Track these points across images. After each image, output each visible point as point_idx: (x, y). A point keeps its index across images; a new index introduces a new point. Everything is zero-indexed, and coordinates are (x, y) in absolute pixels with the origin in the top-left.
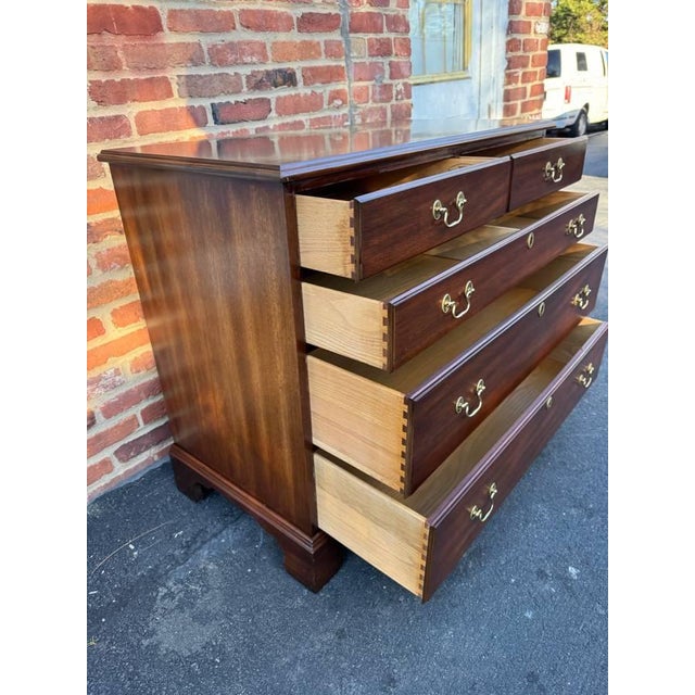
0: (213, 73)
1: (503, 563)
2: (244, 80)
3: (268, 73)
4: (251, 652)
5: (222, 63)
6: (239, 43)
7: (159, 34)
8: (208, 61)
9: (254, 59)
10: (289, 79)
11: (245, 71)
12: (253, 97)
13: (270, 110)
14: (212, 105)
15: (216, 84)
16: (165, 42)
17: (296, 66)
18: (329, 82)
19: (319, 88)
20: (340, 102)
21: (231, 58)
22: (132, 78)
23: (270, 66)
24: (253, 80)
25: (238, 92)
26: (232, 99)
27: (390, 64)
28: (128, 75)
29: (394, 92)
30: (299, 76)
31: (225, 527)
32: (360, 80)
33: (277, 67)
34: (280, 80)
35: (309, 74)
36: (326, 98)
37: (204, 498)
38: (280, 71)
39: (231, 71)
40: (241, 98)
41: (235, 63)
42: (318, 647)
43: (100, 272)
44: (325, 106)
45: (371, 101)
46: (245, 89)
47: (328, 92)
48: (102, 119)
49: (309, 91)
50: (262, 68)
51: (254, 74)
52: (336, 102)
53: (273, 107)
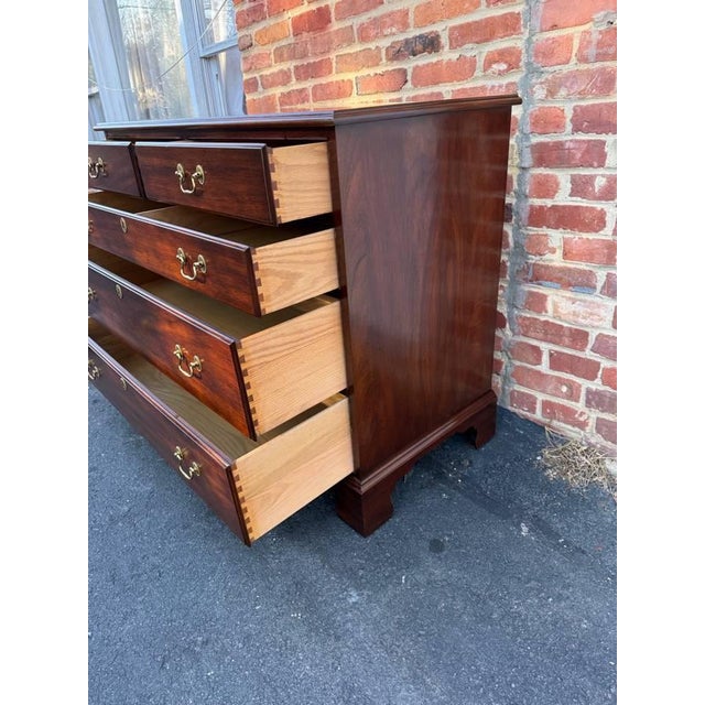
0: (359, 50)
2: (383, 52)
3: (407, 41)
5: (364, 39)
6: (381, 16)
7: (329, 25)
8: (356, 40)
9: (394, 30)
10: (431, 44)
11: (385, 43)
12: (389, 68)
13: (406, 81)
14: (355, 78)
15: (361, 59)
16: (332, 30)
17: (441, 28)
18: (487, 40)
19: (470, 50)
20: (504, 66)
21: (372, 33)
22: (312, 61)
23: (413, 33)
24: (391, 52)
25: (378, 64)
26: (372, 72)
28: (310, 59)
30: (444, 40)
33: (418, 32)
35: (456, 34)
36: (480, 63)
38: (420, 37)
40: (379, 70)
41: (377, 37)
44: (478, 73)
46: (384, 61)
47: (484, 55)
49: (454, 56)
50: (401, 37)
51: (393, 45)
52: (494, 66)
53: (409, 78)
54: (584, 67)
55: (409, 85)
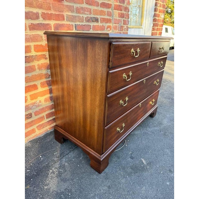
0: (76, 15)
1: (158, 167)
2: (84, 18)
3: (91, 18)
4: (81, 192)
5: (79, 13)
6: (84, 8)
7: (63, 1)
8: (75, 11)
9: (88, 13)
10: (97, 20)
11: (85, 16)
12: (86, 24)
14: (75, 24)
15: (77, 19)
16: (64, 4)
17: (99, 17)
18: (107, 23)
19: (104, 24)
21: (82, 12)
22: (54, 13)
23: (92, 16)
24: (87, 19)
25: (83, 22)
26: (81, 24)
27: (124, 20)
28: (53, 12)
29: (124, 29)
30: (99, 20)
31: (70, 152)
32: (115, 23)
34: (94, 20)
35: (102, 19)
36: (106, 28)
37: (64, 143)
38: (94, 17)
39: (81, 15)
40: (83, 24)
41: (83, 13)
42: (102, 191)
43: (39, 70)
44: (105, 30)
45: (117, 30)
46: (85, 21)
47: (107, 26)
48: (44, 24)
49: (101, 25)
50: (90, 16)
51: (87, 17)
52: (108, 29)
53: (91, 28)
54: (119, 31)
55: (91, 30)
